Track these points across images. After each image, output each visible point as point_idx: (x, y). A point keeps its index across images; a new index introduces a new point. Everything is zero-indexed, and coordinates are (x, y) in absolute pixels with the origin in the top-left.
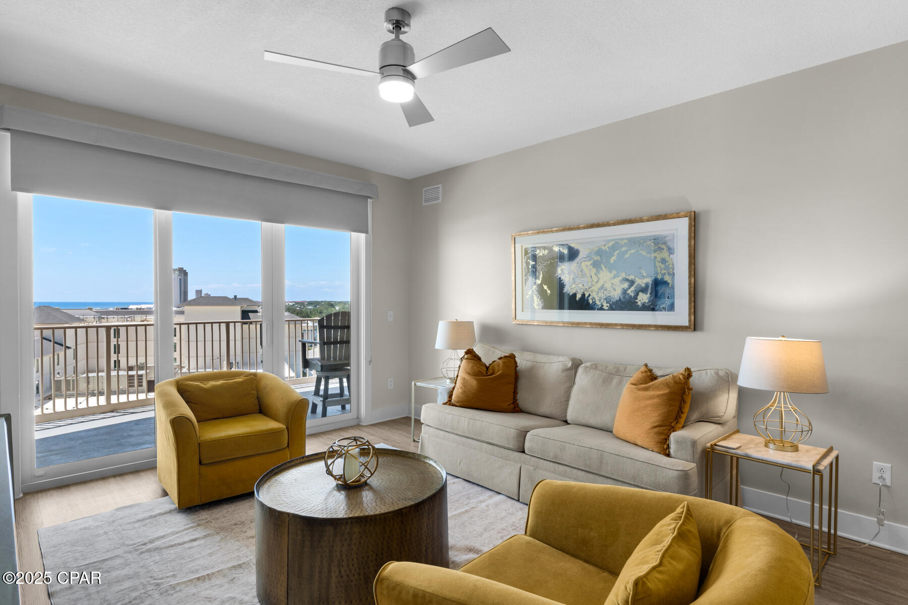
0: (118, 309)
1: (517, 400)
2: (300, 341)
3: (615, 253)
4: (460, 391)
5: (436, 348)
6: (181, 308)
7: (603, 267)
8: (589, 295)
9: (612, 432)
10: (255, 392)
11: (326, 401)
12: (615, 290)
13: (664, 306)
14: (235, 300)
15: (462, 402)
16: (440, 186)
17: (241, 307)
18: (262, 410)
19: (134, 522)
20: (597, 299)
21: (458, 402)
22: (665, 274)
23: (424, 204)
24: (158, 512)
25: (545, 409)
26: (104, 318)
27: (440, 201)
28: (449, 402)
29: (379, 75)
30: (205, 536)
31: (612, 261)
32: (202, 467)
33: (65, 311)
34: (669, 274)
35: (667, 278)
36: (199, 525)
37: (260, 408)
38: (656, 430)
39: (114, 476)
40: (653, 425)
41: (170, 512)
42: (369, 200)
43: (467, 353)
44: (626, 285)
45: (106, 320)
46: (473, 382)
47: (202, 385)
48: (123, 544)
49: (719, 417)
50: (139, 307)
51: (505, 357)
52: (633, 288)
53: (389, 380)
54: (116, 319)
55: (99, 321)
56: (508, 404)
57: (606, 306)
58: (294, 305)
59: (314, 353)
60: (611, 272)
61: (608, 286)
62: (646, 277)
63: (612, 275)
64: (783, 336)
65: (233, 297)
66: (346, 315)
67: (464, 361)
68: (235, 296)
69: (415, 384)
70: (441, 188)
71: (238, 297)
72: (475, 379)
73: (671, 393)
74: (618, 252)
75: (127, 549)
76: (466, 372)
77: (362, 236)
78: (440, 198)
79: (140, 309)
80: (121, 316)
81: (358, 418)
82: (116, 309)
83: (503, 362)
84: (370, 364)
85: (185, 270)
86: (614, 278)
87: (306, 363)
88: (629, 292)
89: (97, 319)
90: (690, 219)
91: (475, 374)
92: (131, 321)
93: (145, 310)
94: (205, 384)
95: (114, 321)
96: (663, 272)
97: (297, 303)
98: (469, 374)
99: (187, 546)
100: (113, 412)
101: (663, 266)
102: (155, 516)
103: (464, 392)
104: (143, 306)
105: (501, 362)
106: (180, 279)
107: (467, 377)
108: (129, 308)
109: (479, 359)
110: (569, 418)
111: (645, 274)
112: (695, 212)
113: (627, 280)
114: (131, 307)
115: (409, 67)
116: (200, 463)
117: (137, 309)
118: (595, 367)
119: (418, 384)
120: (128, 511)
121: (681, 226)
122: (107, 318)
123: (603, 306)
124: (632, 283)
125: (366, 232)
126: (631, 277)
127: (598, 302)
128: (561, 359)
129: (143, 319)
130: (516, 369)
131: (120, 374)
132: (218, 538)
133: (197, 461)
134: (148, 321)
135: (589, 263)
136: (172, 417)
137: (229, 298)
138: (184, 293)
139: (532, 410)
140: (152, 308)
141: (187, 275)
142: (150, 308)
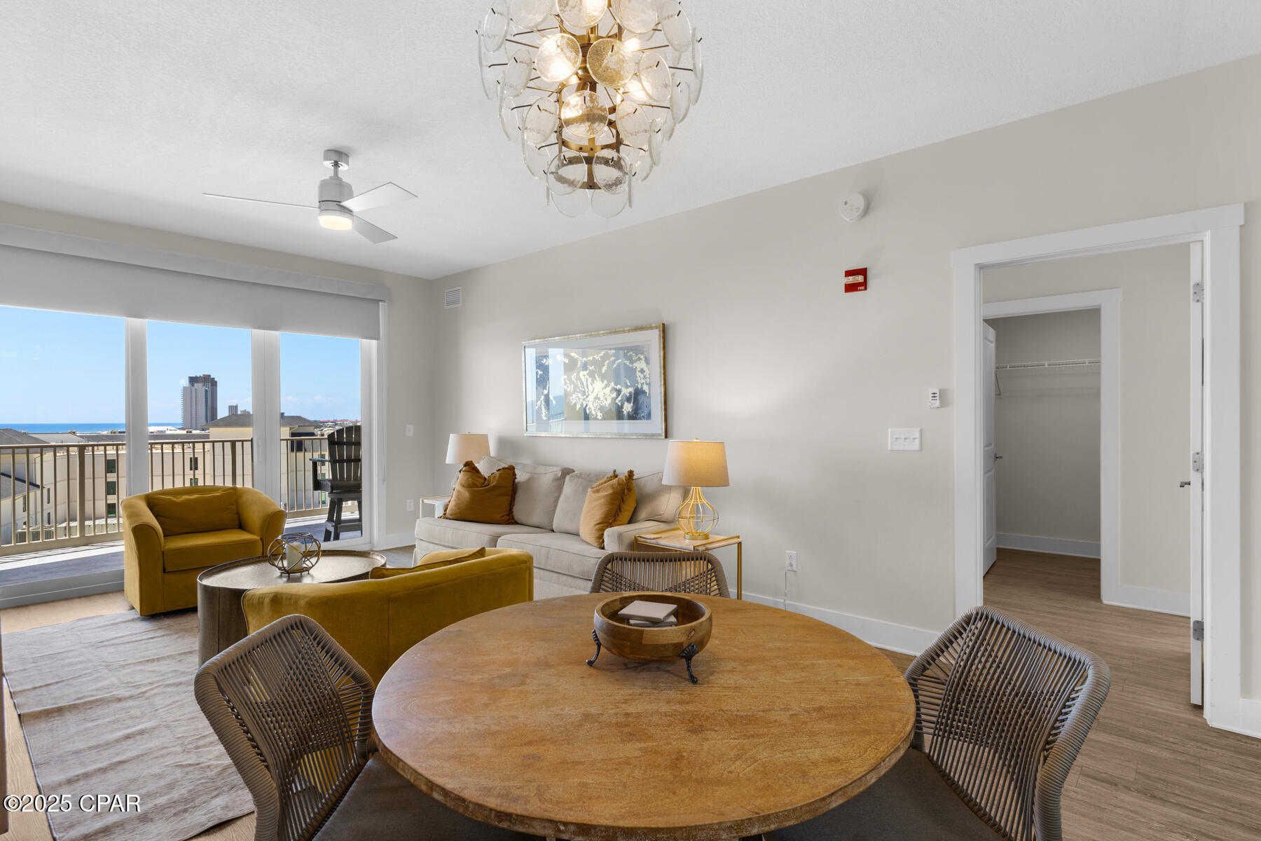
0: (115, 433)
1: (512, 512)
2: (310, 460)
3: (606, 363)
4: (454, 503)
5: (447, 462)
6: (206, 431)
7: (596, 376)
8: (587, 405)
9: (579, 535)
10: (234, 507)
11: (339, 526)
12: (606, 399)
13: (643, 415)
15: (455, 514)
16: (460, 288)
17: (290, 429)
18: (241, 526)
19: (95, 628)
20: (593, 408)
21: (451, 515)
22: (643, 384)
23: (447, 308)
24: (121, 620)
25: (535, 520)
27: (461, 304)
28: (445, 517)
29: (317, 209)
30: (163, 636)
31: (603, 371)
32: (166, 575)
34: (647, 384)
35: (646, 388)
36: (160, 628)
37: (240, 523)
38: (597, 527)
39: (80, 597)
40: (597, 522)
41: (133, 620)
42: (380, 303)
43: (465, 466)
44: (614, 395)
46: (466, 494)
47: (175, 499)
48: (81, 643)
49: (661, 515)
51: (503, 468)
52: (620, 398)
53: (408, 501)
56: (501, 515)
57: (600, 415)
59: (326, 471)
60: (603, 381)
61: (601, 395)
62: (630, 387)
63: (603, 385)
64: (697, 439)
66: (358, 429)
67: (462, 473)
69: (423, 502)
70: (461, 291)
71: (285, 415)
72: (468, 491)
73: (612, 494)
74: (608, 361)
75: (83, 645)
76: (461, 485)
77: (374, 342)
78: (461, 302)
81: (371, 542)
82: (111, 433)
83: (500, 474)
84: (383, 483)
85: (214, 379)
86: (605, 387)
87: (318, 485)
88: (617, 401)
90: (660, 331)
91: (469, 486)
94: (177, 498)
96: (643, 381)
98: (463, 486)
99: (143, 642)
100: (87, 545)
101: (642, 376)
102: (117, 624)
103: (457, 505)
105: (498, 473)
106: (206, 391)
107: (462, 490)
109: (477, 471)
110: (554, 527)
111: (629, 384)
112: (663, 324)
113: (616, 390)
115: (346, 202)
116: (164, 571)
118: (580, 476)
119: (426, 501)
120: (90, 621)
121: (654, 336)
123: (597, 415)
124: (619, 392)
125: (378, 339)
126: (618, 387)
127: (593, 413)
128: (555, 469)
130: (514, 481)
131: (108, 522)
132: (176, 636)
133: (161, 568)
135: (585, 373)
136: (135, 525)
138: (212, 408)
139: (524, 521)
140: (165, 431)
141: (216, 385)
142: (162, 431)
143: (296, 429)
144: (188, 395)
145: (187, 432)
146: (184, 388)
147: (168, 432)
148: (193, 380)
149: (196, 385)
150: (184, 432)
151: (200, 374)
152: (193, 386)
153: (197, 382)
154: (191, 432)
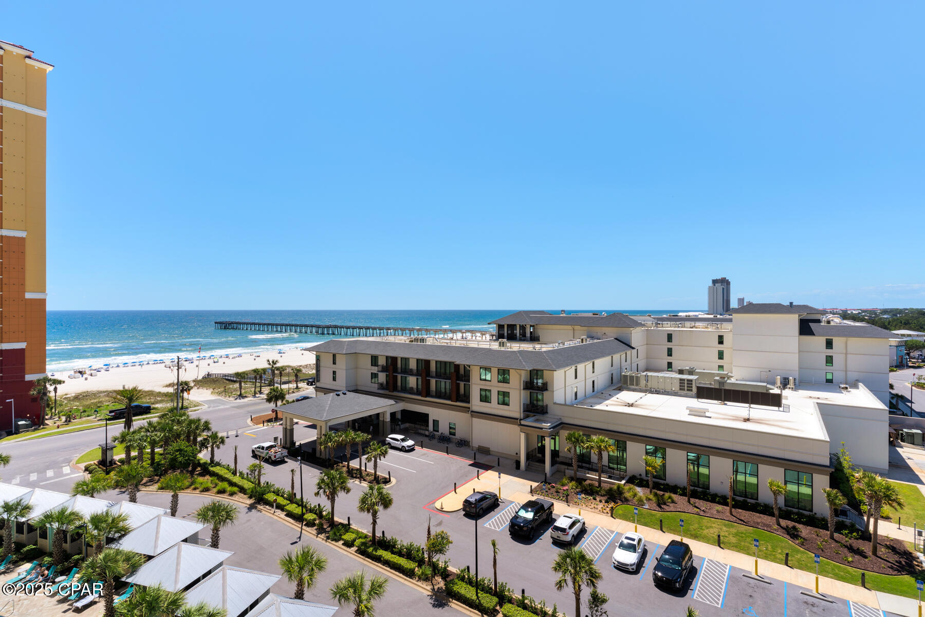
0: (670, 316)
6: (724, 316)
14: (791, 308)
17: (799, 316)
26: (659, 324)
33: (631, 317)
45: (661, 325)
50: (687, 314)
54: (669, 325)
55: (656, 326)
58: (859, 313)
65: (789, 304)
68: (791, 303)
71: (794, 304)
79: (689, 316)
80: (673, 323)
85: (728, 280)
89: (654, 325)
92: (682, 327)
93: (692, 317)
95: (668, 327)
97: (864, 311)
104: (691, 314)
106: (723, 288)
108: (679, 315)
114: (680, 314)
117: (686, 316)
122: (662, 324)
129: (692, 326)
134: (696, 327)
137: (784, 305)
138: (727, 302)
140: (698, 315)
141: (730, 284)
142: (696, 315)
143: (805, 316)
144: (712, 291)
145: (714, 316)
146: (709, 287)
147: (700, 316)
148: (715, 282)
149: (716, 285)
150: (712, 316)
151: (719, 277)
152: (715, 285)
153: (717, 283)
154: (716, 316)
